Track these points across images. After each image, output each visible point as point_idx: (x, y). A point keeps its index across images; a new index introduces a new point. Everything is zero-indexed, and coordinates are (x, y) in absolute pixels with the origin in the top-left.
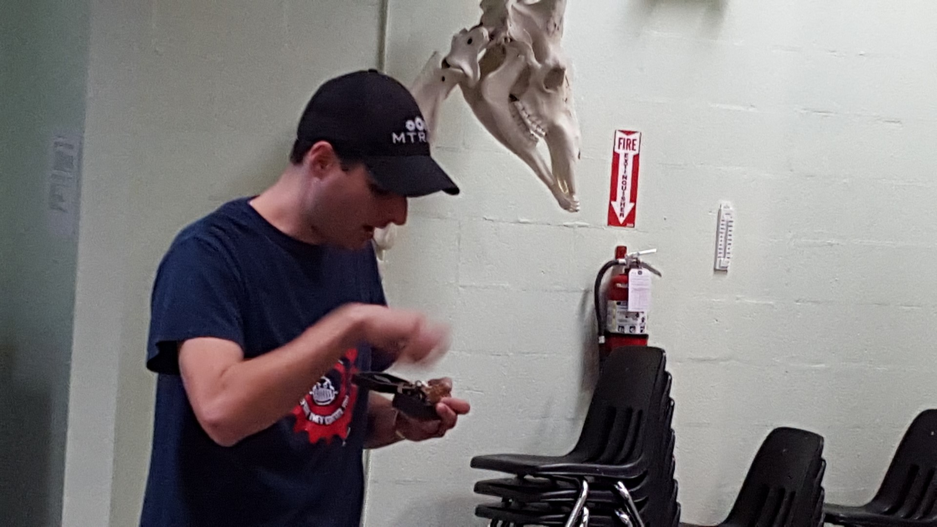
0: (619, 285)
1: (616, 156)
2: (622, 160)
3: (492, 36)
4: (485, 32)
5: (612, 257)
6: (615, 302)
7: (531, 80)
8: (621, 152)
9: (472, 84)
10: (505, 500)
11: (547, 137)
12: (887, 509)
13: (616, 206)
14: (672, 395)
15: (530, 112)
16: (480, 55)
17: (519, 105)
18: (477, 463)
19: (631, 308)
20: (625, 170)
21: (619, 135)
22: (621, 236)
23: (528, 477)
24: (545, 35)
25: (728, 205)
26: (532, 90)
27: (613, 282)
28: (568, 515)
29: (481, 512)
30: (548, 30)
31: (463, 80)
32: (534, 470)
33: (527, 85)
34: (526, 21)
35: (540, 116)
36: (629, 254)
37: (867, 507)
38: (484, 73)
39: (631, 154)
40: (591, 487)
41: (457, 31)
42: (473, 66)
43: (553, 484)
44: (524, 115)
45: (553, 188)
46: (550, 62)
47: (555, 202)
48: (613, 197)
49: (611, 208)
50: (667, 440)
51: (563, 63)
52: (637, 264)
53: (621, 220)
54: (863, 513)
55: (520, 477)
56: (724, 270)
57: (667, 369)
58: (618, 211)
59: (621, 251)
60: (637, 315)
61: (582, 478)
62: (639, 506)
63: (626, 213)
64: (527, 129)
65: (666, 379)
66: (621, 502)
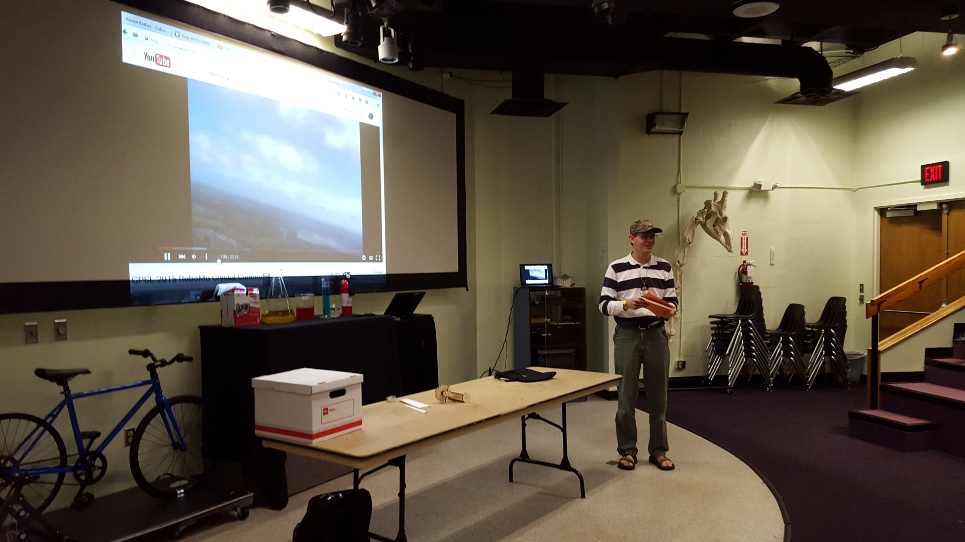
0: (745, 270)
1: (742, 238)
2: (743, 239)
3: (708, 211)
4: (706, 210)
5: (742, 263)
6: (744, 275)
7: (719, 221)
8: (743, 237)
9: (703, 223)
10: (718, 326)
11: (724, 235)
12: (823, 323)
13: (743, 250)
14: (762, 297)
15: (719, 229)
16: (705, 216)
17: (716, 227)
18: (710, 317)
19: (749, 275)
20: (744, 241)
21: (742, 232)
22: (744, 258)
23: (724, 320)
24: (722, 210)
25: (773, 248)
26: (719, 223)
27: (743, 270)
28: (736, 329)
29: (712, 329)
30: (722, 208)
31: (701, 223)
32: (726, 318)
33: (717, 222)
34: (716, 206)
35: (722, 230)
36: (747, 262)
37: (817, 323)
38: (706, 221)
39: (746, 237)
40: (741, 321)
41: (698, 210)
42: (703, 219)
43: (731, 321)
44: (717, 230)
45: (726, 247)
46: (724, 216)
47: (727, 250)
48: (742, 248)
49: (741, 252)
50: (761, 309)
51: (727, 216)
52: (749, 265)
53: (744, 254)
54: (816, 324)
55: (722, 320)
56: (773, 265)
57: (760, 290)
58: (743, 252)
59: (745, 262)
60: (750, 277)
61: (739, 319)
62: (755, 325)
63: (745, 252)
64: (718, 233)
65: (760, 293)
66: (750, 325)
